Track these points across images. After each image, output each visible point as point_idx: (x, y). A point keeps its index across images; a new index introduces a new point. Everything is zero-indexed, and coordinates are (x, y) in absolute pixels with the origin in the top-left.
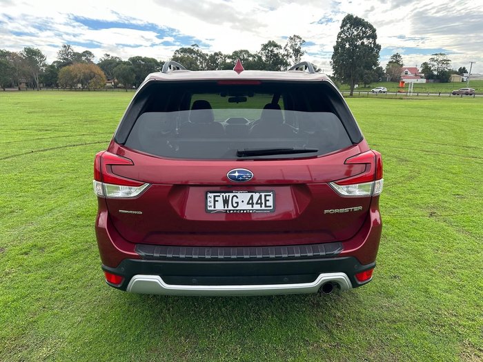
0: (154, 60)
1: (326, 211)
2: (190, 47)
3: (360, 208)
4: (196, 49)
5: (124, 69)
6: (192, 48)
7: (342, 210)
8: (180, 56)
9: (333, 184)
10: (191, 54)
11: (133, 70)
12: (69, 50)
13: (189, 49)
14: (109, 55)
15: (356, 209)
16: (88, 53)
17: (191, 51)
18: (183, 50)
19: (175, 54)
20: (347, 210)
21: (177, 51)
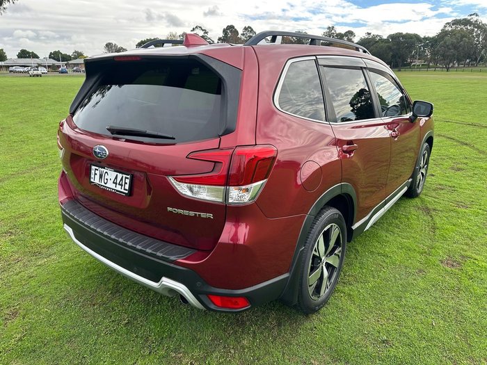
0: (416, 37)
1: (169, 209)
2: (466, 17)
3: (211, 216)
4: (474, 18)
5: (382, 48)
6: (469, 18)
7: (186, 212)
8: (450, 29)
9: (171, 180)
10: (466, 25)
11: (390, 48)
12: (333, 31)
13: (465, 19)
14: (370, 34)
15: (203, 215)
16: (350, 33)
17: (466, 22)
18: (456, 22)
19: (445, 27)
20: (192, 213)
21: (448, 23)
